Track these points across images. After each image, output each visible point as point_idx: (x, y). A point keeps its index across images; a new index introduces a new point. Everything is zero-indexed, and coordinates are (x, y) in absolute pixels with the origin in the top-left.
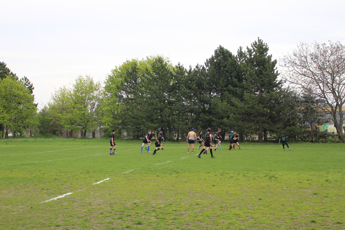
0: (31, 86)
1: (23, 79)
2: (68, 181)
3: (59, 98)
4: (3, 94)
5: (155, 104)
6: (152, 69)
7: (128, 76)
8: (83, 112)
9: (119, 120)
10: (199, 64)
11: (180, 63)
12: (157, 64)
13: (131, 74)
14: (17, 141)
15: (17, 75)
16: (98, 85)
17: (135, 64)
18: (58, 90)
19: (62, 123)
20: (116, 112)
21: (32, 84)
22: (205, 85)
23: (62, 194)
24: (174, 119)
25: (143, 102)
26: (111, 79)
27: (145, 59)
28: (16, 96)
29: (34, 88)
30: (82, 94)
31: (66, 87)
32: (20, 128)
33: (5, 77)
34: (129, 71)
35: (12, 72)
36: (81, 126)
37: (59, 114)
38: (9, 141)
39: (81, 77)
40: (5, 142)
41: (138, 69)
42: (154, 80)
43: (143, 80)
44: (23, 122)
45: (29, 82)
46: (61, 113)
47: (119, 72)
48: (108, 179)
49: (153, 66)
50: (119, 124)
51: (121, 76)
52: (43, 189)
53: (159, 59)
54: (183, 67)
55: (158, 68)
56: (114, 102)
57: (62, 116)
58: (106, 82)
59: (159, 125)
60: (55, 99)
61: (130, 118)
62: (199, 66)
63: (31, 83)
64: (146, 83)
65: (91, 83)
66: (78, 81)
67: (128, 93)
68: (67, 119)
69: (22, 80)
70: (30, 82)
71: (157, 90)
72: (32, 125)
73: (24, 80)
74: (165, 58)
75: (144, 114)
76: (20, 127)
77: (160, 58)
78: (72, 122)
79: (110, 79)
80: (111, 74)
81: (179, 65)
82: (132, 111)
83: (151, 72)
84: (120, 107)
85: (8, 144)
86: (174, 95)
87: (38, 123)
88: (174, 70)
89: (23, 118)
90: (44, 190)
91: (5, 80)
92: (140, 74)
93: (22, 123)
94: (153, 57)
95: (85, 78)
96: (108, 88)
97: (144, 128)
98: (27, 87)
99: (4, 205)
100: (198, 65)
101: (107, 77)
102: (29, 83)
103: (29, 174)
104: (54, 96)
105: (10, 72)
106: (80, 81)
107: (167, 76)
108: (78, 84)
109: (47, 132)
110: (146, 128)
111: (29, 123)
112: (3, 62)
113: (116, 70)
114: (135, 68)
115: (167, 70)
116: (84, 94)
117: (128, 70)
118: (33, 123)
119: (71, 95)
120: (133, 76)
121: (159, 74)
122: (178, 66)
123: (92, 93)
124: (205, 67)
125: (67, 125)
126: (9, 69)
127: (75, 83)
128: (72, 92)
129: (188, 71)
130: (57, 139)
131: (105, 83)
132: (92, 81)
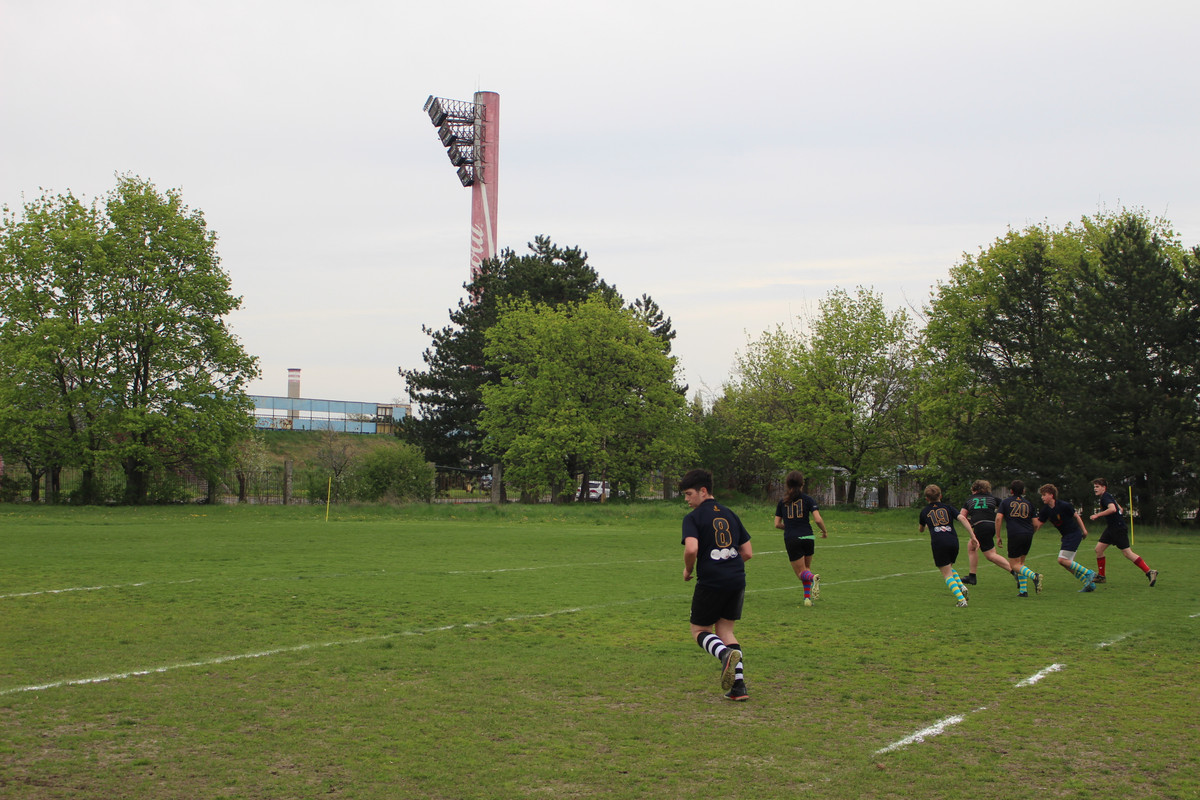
0: (667, 326)
1: (638, 303)
2: (917, 669)
3: (763, 367)
4: (581, 356)
5: (1115, 387)
6: (1104, 262)
7: (1011, 289)
8: (848, 417)
9: (979, 445)
12: (1122, 244)
13: (1024, 280)
14: (628, 514)
15: (619, 290)
16: (901, 321)
17: (1038, 246)
18: (758, 340)
19: (776, 453)
20: (964, 418)
21: (669, 320)
23: (928, 720)
24: (1190, 445)
25: (1069, 382)
26: (950, 302)
27: (1078, 225)
28: (620, 362)
29: (674, 332)
30: (842, 351)
31: (788, 331)
32: (632, 468)
33: (585, 299)
34: (1015, 271)
35: (602, 281)
36: (837, 464)
37: (764, 424)
38: (603, 511)
39: (841, 293)
40: (590, 516)
41: (1048, 263)
42: (1110, 304)
43: (1067, 305)
44: (643, 448)
45: (658, 313)
46: (769, 420)
47: (979, 276)
48: (1056, 667)
49: (1108, 251)
50: (980, 461)
51: (985, 289)
52: (848, 698)
53: (1130, 225)
55: (1126, 257)
56: (961, 381)
57: (776, 431)
58: (933, 312)
59: (1129, 464)
60: (748, 372)
61: (1023, 440)
63: (665, 318)
64: (1082, 313)
65: (876, 313)
66: (829, 308)
67: (1010, 348)
68: (792, 441)
69: (637, 309)
70: (662, 313)
71: (1124, 337)
72: (673, 461)
73: (643, 308)
74: (1151, 222)
75: (1074, 424)
76: (631, 464)
77: (1134, 221)
78: (807, 451)
79: (948, 299)
80: (949, 284)
82: (1029, 414)
83: (1100, 276)
84: (984, 398)
85: (603, 523)
86: (1188, 356)
87: (691, 452)
88: (1186, 264)
89: (644, 437)
90: (852, 703)
91: (585, 309)
92: (1056, 280)
93: (639, 451)
94: (1105, 219)
95: (855, 297)
96: (938, 333)
97: (1074, 476)
98: (651, 329)
99: (751, 754)
101: (935, 295)
102: (660, 317)
103: (756, 635)
104: (746, 359)
105: (595, 279)
106: (838, 309)
107: (1161, 286)
108: (829, 320)
109: (722, 485)
110: (1081, 476)
111: (664, 451)
112: (577, 247)
113: (966, 270)
114: (1038, 258)
115: (1159, 264)
116: (849, 355)
117: (1011, 267)
118: (677, 453)
119: (804, 358)
120: (1030, 289)
121: (1130, 280)
123: (878, 351)
125: (790, 461)
126: (593, 270)
127: (818, 315)
128: (809, 347)
130: (760, 510)
131: (929, 314)
132: (879, 310)
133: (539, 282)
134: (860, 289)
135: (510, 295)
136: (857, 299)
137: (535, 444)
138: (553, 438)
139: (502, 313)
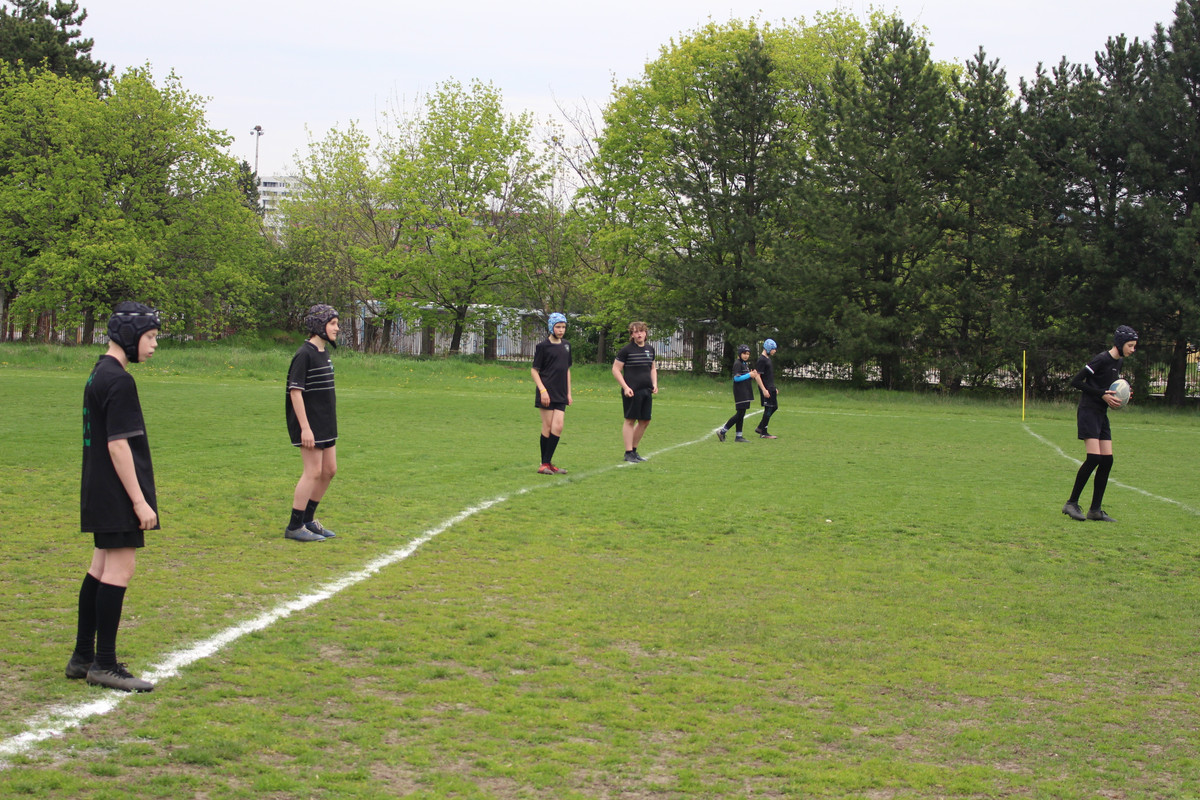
6: (862, 71)
10: (1067, 60)
11: (984, 50)
17: (754, 44)
19: (378, 288)
22: (1138, 154)
39: (454, 86)
53: (896, 29)
54: (997, 71)
62: (1068, 69)
65: (491, 113)
66: (437, 104)
81: (981, 58)
88: (955, 79)
89: (203, 261)
95: (470, 93)
100: (1063, 63)
104: (306, 163)
106: (450, 107)
108: (436, 120)
109: (276, 326)
114: (760, 61)
118: (244, 283)
122: (977, 64)
124: (1096, 75)
129: (1030, 86)
132: (496, 110)
133: (22, 44)
134: (478, 84)
135: (20, 62)
136: (472, 95)
137: (70, 265)
138: (94, 258)
139: (7, 84)
